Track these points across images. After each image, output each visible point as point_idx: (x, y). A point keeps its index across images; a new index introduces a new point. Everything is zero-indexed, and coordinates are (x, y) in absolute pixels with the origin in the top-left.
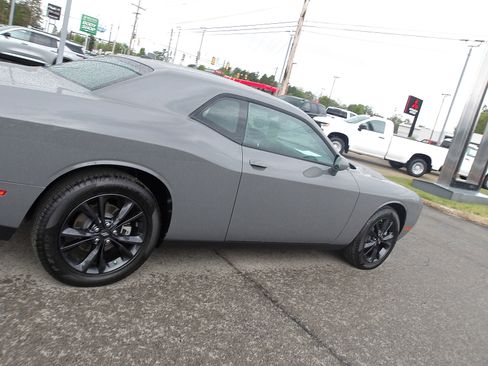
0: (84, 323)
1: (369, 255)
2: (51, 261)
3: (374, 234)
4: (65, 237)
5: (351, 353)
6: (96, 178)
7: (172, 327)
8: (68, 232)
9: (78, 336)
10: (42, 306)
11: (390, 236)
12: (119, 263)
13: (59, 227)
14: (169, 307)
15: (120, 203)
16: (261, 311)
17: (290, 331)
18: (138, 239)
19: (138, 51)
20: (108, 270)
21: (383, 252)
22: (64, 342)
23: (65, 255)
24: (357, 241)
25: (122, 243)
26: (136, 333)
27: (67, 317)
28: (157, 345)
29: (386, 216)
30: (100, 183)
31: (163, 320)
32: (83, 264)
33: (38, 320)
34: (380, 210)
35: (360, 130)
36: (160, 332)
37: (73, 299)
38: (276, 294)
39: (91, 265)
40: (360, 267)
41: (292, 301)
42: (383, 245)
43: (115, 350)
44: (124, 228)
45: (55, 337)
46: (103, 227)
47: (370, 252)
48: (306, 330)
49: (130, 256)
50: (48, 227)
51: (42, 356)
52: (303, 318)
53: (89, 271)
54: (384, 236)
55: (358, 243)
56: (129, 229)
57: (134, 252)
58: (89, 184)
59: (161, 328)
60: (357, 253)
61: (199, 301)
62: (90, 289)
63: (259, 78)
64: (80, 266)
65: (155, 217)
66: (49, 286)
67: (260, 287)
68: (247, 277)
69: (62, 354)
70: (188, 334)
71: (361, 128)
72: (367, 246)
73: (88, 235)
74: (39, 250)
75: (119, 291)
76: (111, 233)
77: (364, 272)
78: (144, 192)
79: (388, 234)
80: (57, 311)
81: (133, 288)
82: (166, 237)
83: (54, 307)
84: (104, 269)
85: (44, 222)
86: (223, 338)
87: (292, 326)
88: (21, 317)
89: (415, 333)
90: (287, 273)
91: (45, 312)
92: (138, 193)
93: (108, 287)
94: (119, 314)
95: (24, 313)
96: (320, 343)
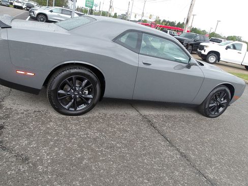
0: (66, 129)
1: (213, 110)
2: (54, 103)
3: (215, 100)
4: (59, 94)
5: (188, 151)
6: (71, 69)
7: (103, 134)
8: (61, 91)
9: (63, 133)
10: (51, 121)
11: (225, 101)
12: (83, 107)
13: (57, 89)
14: (104, 126)
15: (82, 80)
16: (147, 131)
17: (159, 140)
18: (91, 96)
19: (113, 15)
20: (78, 109)
21: (221, 109)
22: (57, 134)
23: (60, 102)
24: (204, 102)
25: (84, 97)
26: (87, 134)
27: (60, 126)
28: (95, 139)
29: (221, 90)
30: (73, 71)
31: (99, 130)
32: (67, 106)
33: (49, 126)
34: (218, 87)
35: (226, 49)
36: (98, 135)
37: (63, 120)
38: (157, 125)
39: (71, 107)
40: (208, 116)
41: (164, 128)
42: (221, 106)
43: (77, 139)
44: (84, 91)
45: (54, 132)
46: (75, 90)
47: (213, 109)
48: (168, 140)
49: (88, 104)
50: (52, 89)
51: (48, 138)
52: (167, 135)
53: (70, 109)
54: (221, 101)
55: (206, 104)
56: (87, 92)
57: (89, 102)
58: (68, 71)
59: (99, 133)
60: (205, 109)
61: (118, 124)
62: (71, 117)
63: (176, 24)
64: (66, 107)
65: (98, 87)
66: (55, 114)
67: (150, 121)
68: (144, 117)
69: (56, 138)
70: (110, 136)
71: (228, 48)
72: (210, 105)
73: (69, 93)
74: (49, 99)
75: (83, 118)
76: (79, 93)
77: (209, 119)
78: (92, 75)
79: (224, 100)
80: (56, 123)
81: (89, 118)
82: (104, 96)
83: (55, 122)
84: (77, 108)
85: (51, 87)
86: (125, 139)
87: (161, 138)
88: (42, 124)
89: (228, 147)
90: (166, 116)
91: (52, 124)
92: (89, 76)
93: (79, 117)
94: (81, 127)
95: (43, 123)
96: (172, 146)
